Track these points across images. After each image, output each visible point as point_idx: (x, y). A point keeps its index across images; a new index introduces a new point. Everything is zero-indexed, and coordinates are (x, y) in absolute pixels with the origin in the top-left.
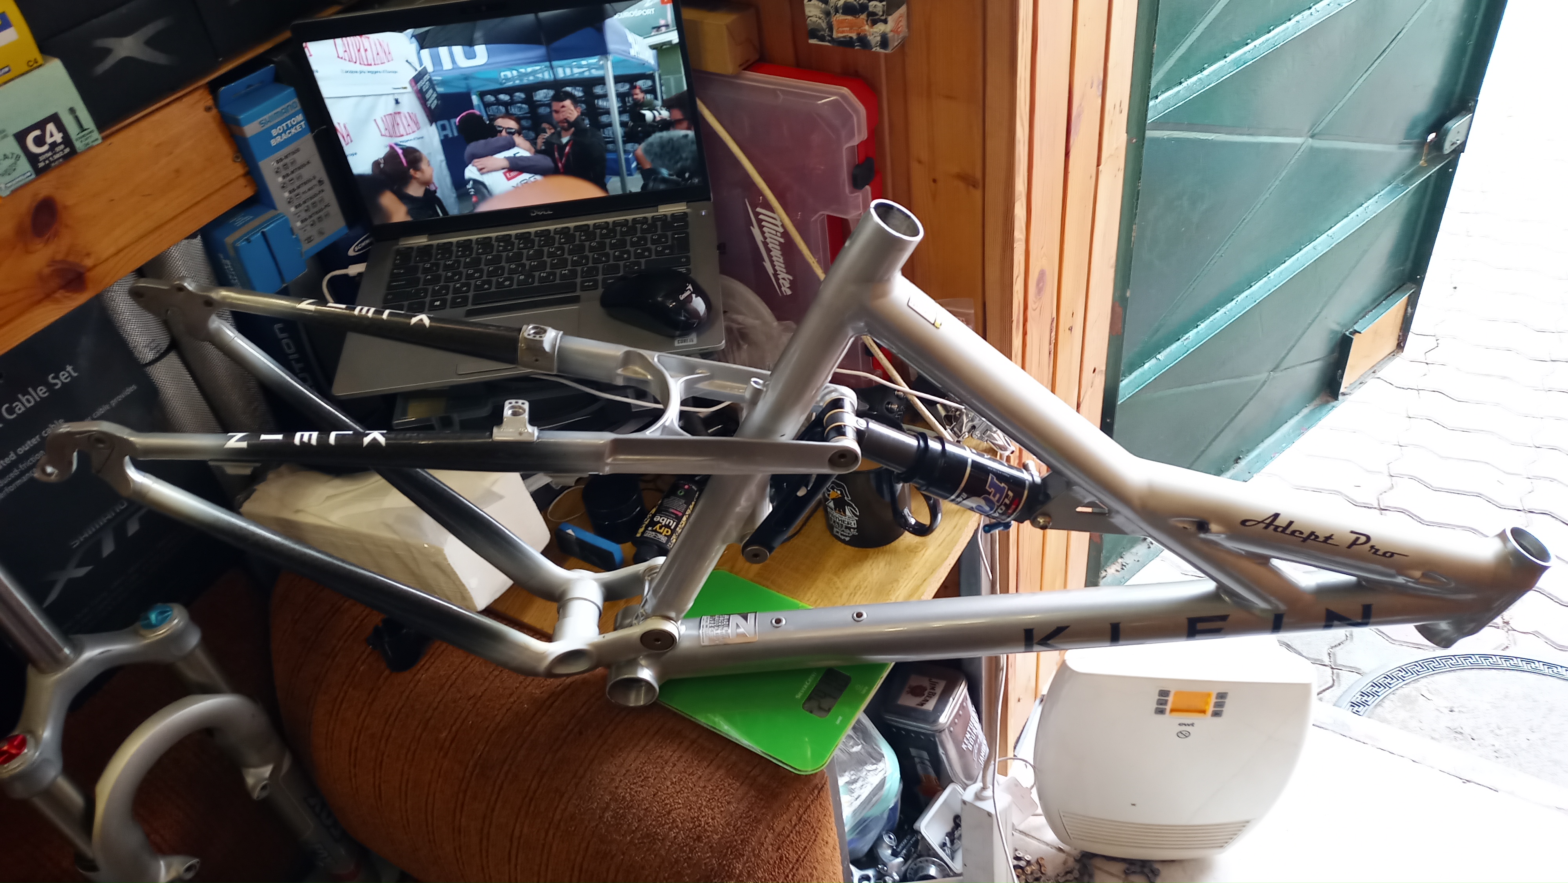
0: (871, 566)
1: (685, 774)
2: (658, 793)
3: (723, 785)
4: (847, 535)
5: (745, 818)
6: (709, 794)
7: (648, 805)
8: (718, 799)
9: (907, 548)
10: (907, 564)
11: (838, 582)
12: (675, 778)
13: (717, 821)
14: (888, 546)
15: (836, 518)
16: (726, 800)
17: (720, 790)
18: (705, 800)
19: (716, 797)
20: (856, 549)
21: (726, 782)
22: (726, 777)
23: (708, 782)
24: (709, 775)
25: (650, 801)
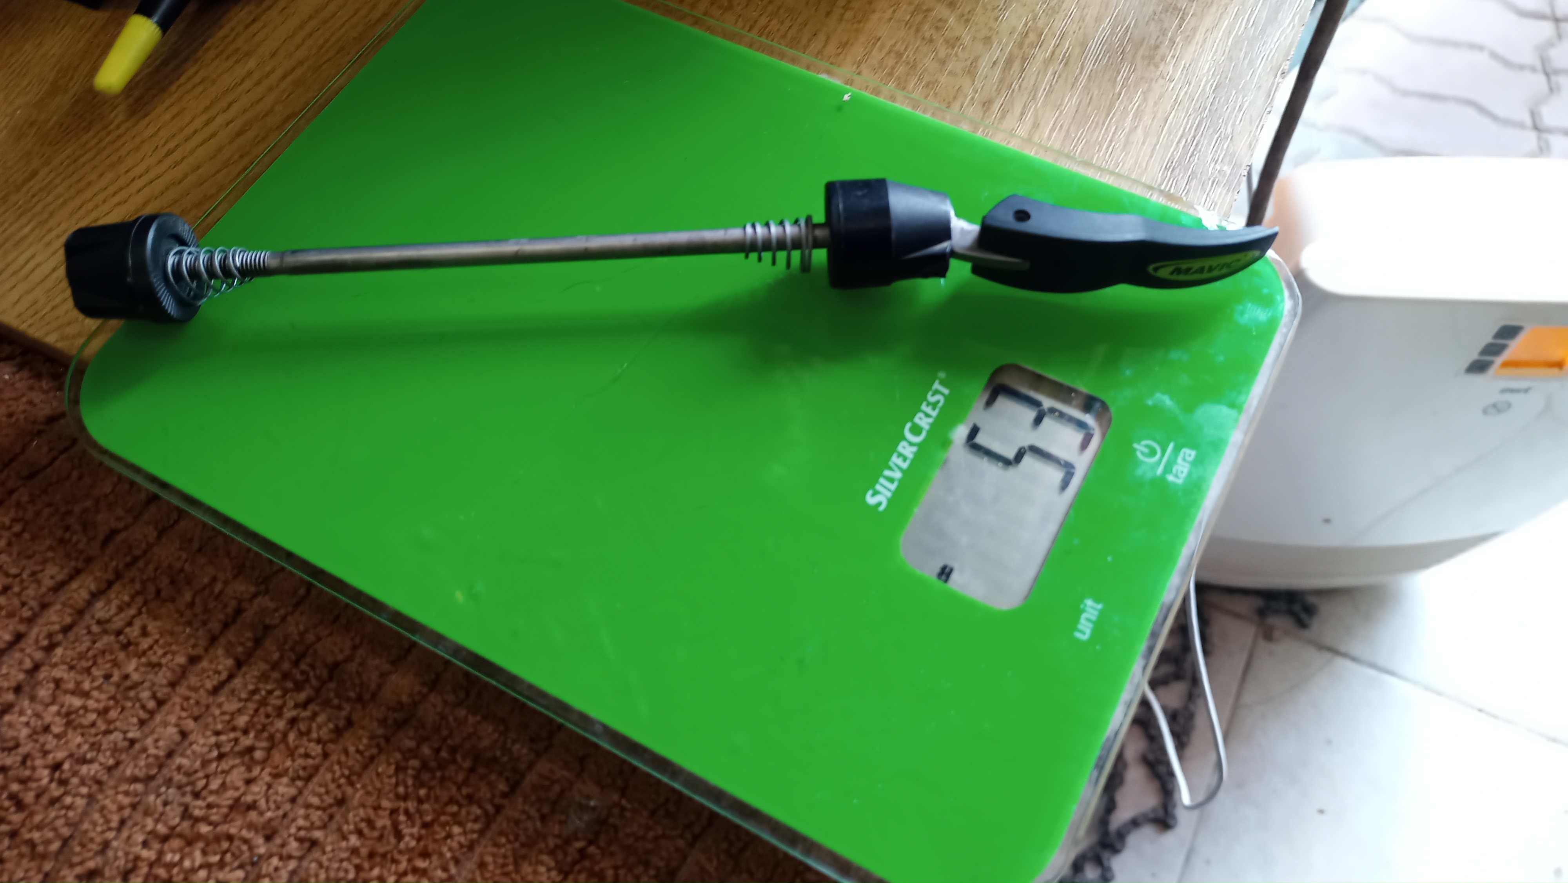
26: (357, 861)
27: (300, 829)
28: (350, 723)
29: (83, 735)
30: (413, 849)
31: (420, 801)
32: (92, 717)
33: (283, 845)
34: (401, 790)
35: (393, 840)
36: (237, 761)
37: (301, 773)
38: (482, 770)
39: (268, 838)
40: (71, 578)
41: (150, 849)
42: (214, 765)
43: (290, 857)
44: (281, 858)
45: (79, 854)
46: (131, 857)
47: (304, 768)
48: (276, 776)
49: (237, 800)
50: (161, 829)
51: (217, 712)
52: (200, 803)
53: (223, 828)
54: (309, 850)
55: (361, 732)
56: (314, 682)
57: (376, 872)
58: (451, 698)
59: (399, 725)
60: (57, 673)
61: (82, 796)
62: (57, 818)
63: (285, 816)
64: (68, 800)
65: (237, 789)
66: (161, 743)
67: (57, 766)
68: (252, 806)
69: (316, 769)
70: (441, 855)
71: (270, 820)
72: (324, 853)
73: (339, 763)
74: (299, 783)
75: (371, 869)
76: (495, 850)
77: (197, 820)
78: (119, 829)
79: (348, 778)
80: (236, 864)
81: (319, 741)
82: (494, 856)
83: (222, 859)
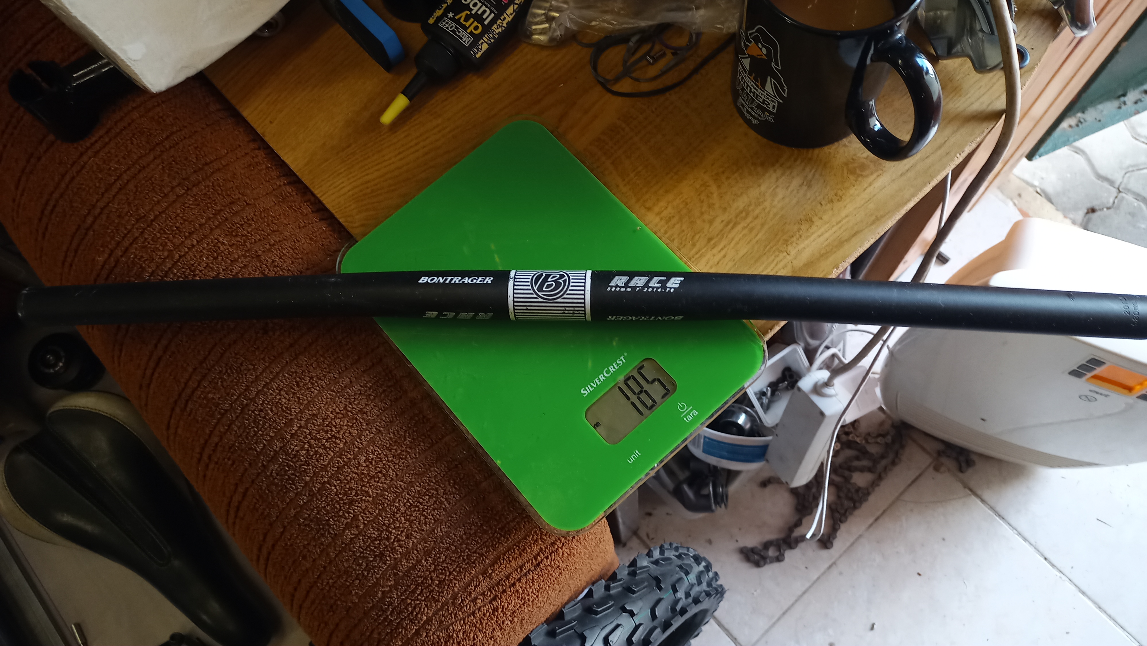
0: (777, 179)
1: (388, 453)
2: (344, 466)
3: (436, 490)
4: (757, 116)
5: (453, 552)
6: (414, 497)
7: (326, 480)
8: (424, 511)
9: (846, 164)
10: (836, 195)
11: (715, 195)
12: (373, 454)
13: (413, 542)
14: (817, 151)
15: (748, 85)
16: (433, 515)
17: (430, 497)
18: (405, 504)
19: (421, 506)
20: (765, 140)
21: (442, 487)
22: (443, 480)
23: (417, 477)
24: (421, 469)
25: (332, 474)
26: (391, 442)
27: (377, 425)
29: (321, 370)
30: (408, 445)
31: (414, 431)
32: (326, 366)
33: (371, 429)
34: (410, 425)
35: (403, 440)
36: (365, 397)
39: (367, 424)
41: (333, 414)
42: (358, 396)
44: (369, 433)
45: (312, 408)
47: (384, 407)
48: (375, 406)
50: (337, 410)
51: (363, 379)
53: (355, 416)
54: (378, 433)
56: (395, 381)
57: (395, 447)
61: (317, 390)
63: (374, 419)
64: (313, 390)
65: (362, 406)
68: (366, 413)
69: (387, 409)
70: (415, 449)
72: (382, 436)
73: (394, 410)
74: (381, 411)
79: (395, 415)
80: (356, 429)
81: (390, 400)
82: (431, 456)
83: (352, 425)
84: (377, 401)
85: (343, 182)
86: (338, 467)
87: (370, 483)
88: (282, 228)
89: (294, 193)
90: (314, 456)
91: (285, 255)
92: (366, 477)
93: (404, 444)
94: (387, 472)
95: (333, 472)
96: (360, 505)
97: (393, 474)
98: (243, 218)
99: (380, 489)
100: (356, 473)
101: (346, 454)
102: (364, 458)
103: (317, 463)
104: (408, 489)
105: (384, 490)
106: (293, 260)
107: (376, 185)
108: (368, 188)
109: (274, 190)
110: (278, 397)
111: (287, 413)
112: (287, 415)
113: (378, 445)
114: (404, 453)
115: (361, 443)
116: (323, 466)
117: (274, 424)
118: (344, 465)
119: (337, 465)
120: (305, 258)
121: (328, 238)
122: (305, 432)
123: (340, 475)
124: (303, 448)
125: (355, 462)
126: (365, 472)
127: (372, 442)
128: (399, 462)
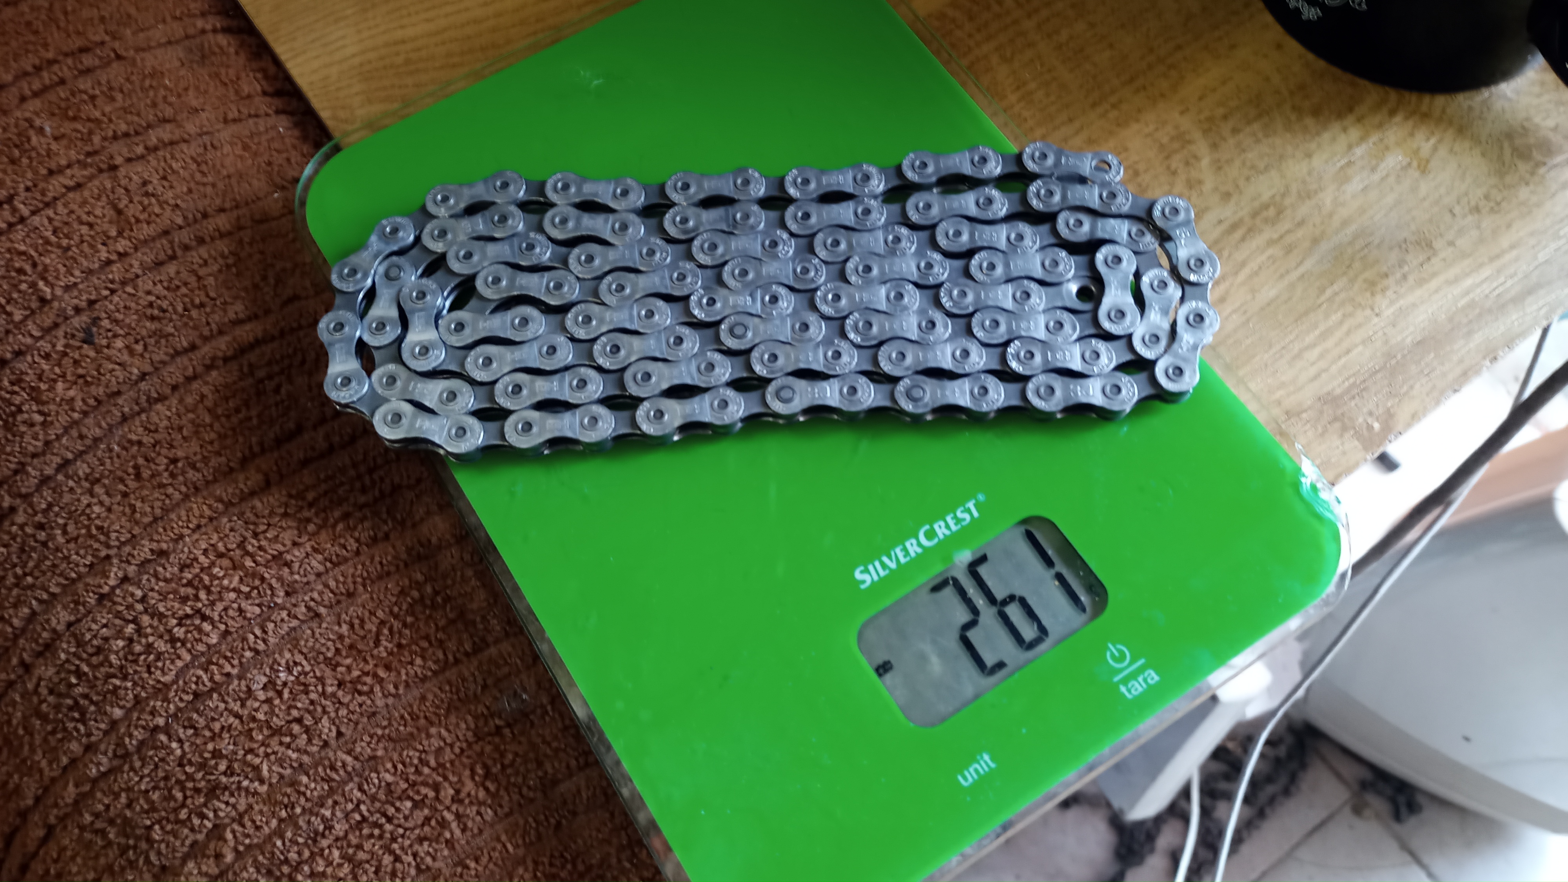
1: (328, 672)
3: (436, 788)
6: (374, 798)
7: (161, 721)
8: (394, 840)
9: (1510, 135)
10: (1488, 197)
12: (289, 670)
16: (415, 855)
17: (416, 805)
18: (347, 816)
19: (388, 827)
21: (451, 783)
22: (457, 763)
23: (391, 745)
24: (405, 726)
25: (179, 709)
26: (339, 646)
27: (312, 599)
28: (387, 537)
29: (201, 446)
30: (382, 658)
31: (404, 626)
33: (295, 605)
34: (396, 609)
35: (372, 644)
36: (294, 524)
37: (334, 557)
38: (460, 626)
39: (288, 594)
40: (249, 319)
41: (207, 557)
42: (277, 519)
43: (296, 617)
44: (289, 615)
45: (160, 534)
46: (192, 556)
47: (337, 555)
48: (315, 550)
49: (281, 553)
50: (221, 547)
51: (299, 478)
52: (254, 542)
53: (262, 570)
54: (312, 618)
55: (391, 549)
56: (377, 493)
57: (348, 661)
58: (467, 557)
59: (420, 558)
60: (205, 390)
61: (181, 492)
62: (158, 499)
63: (308, 583)
64: (170, 490)
65: (284, 545)
66: (249, 483)
67: (174, 461)
68: (288, 564)
69: (346, 560)
70: (399, 673)
71: (296, 581)
72: (320, 627)
73: (363, 565)
74: (328, 564)
75: (346, 657)
76: (439, 692)
77: (247, 553)
78: (194, 531)
79: (364, 579)
80: (257, 602)
81: (357, 540)
82: (436, 696)
83: (250, 592)
84: (323, 536)
85: (343, 37)
86: (196, 695)
87: (268, 746)
88: (185, 115)
89: (232, 50)
90: (142, 657)
91: (174, 171)
92: (261, 730)
93: (372, 656)
94: (316, 723)
95: (182, 705)
96: (232, 800)
97: (330, 730)
98: (99, 84)
99: (291, 766)
100: (237, 716)
101: (222, 661)
102: (264, 680)
103: (146, 675)
104: (361, 776)
105: (301, 768)
106: (192, 185)
107: (419, 49)
108: (397, 54)
109: (187, 37)
110: (85, 500)
111: (98, 541)
112: (96, 545)
113: (305, 650)
114: (368, 680)
115: (265, 641)
116: (159, 686)
117: (64, 565)
118: (212, 690)
119: (194, 686)
120: (221, 185)
121: (287, 151)
122: (132, 595)
123: (195, 716)
124: (119, 634)
125: (239, 685)
126: (261, 716)
127: (292, 639)
128: (351, 701)
